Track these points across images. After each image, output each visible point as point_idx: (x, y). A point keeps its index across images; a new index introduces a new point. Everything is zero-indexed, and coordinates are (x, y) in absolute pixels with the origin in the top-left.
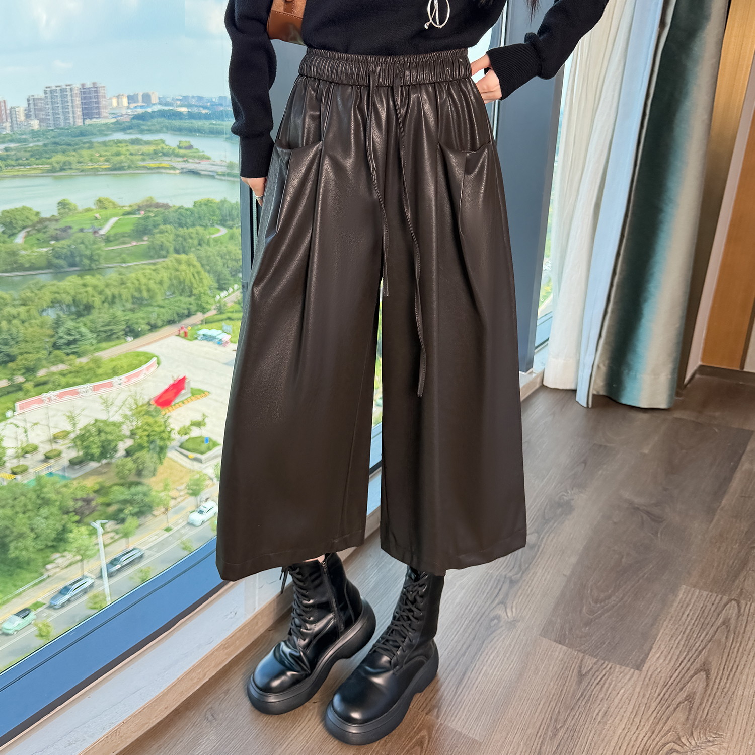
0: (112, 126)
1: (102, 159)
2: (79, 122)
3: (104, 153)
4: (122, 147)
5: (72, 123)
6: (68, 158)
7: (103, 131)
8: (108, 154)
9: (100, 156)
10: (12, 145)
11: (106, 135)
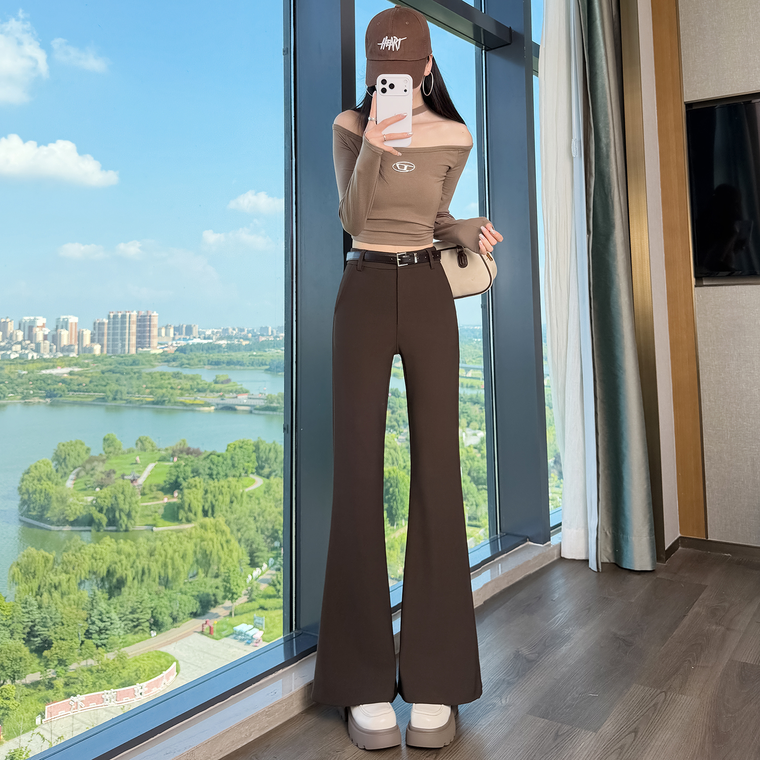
0: (159, 357)
1: (148, 391)
2: (133, 351)
3: (150, 385)
4: (165, 380)
5: (127, 351)
6: (120, 388)
7: (151, 361)
8: (153, 386)
9: (147, 388)
10: (76, 369)
11: (153, 366)
